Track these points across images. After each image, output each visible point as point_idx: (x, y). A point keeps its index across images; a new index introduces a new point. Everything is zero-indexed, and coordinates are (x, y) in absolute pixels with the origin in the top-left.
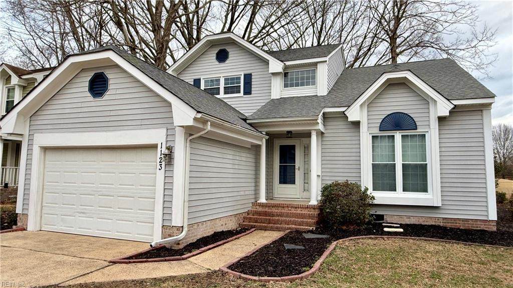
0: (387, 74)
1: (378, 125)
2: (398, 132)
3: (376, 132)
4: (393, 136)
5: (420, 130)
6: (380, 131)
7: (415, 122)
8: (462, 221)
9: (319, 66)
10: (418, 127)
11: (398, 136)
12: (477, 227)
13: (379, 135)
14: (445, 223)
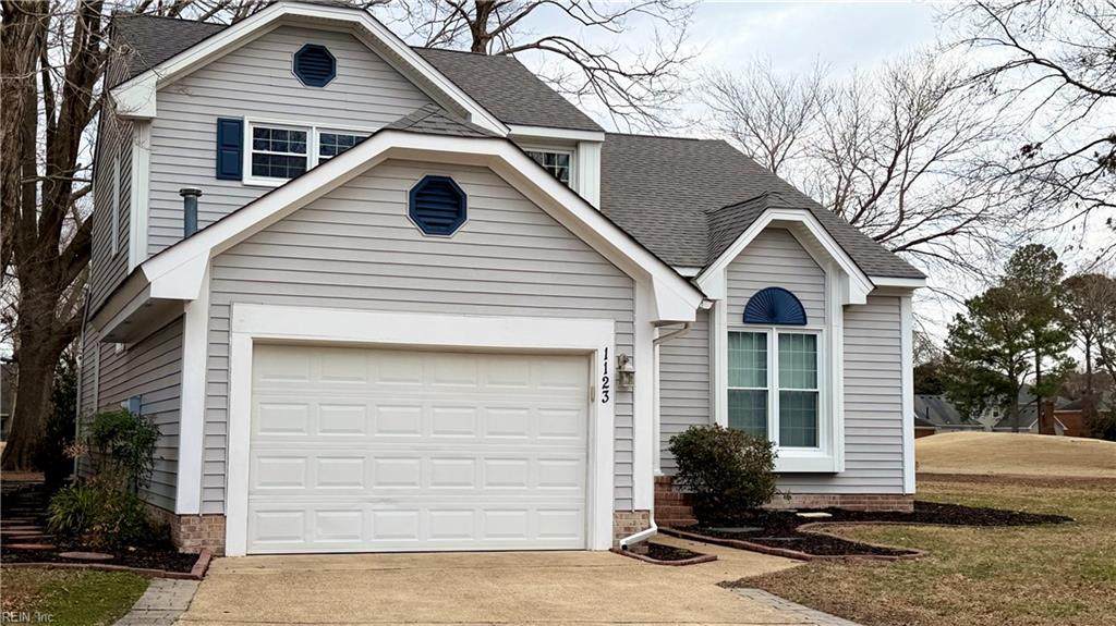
0: (772, 210)
1: (742, 310)
2: (774, 327)
3: (738, 324)
4: (765, 334)
5: (811, 326)
6: (744, 322)
7: (803, 311)
8: (869, 498)
9: (583, 149)
10: (808, 320)
11: (773, 334)
12: (888, 508)
13: (740, 330)
14: (844, 503)
